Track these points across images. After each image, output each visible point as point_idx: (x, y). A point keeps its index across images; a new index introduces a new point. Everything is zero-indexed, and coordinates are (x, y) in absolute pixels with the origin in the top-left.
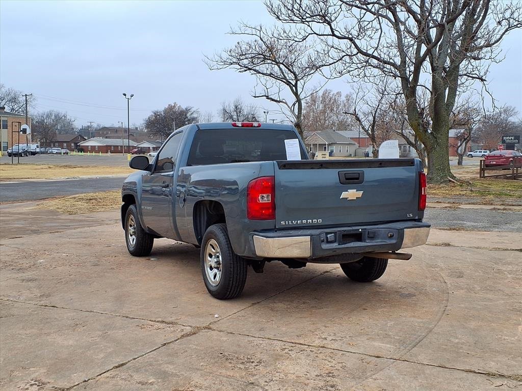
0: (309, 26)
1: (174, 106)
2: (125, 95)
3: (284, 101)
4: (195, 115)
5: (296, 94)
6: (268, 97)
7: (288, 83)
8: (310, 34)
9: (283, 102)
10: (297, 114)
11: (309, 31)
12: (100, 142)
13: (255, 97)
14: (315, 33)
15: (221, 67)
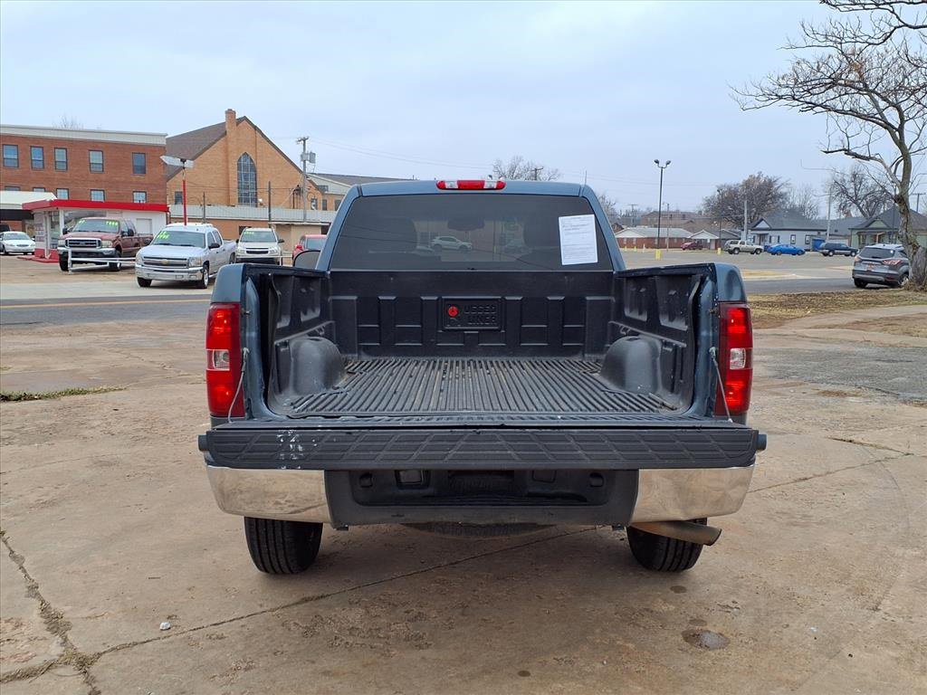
0: (893, 12)
1: (758, 178)
2: (657, 162)
3: (878, 157)
4: (783, 190)
5: (900, 143)
6: (848, 152)
7: (888, 126)
8: (895, 28)
9: (876, 159)
10: (900, 179)
11: (895, 22)
12: (640, 232)
13: (827, 152)
14: (907, 25)
15: (762, 104)
